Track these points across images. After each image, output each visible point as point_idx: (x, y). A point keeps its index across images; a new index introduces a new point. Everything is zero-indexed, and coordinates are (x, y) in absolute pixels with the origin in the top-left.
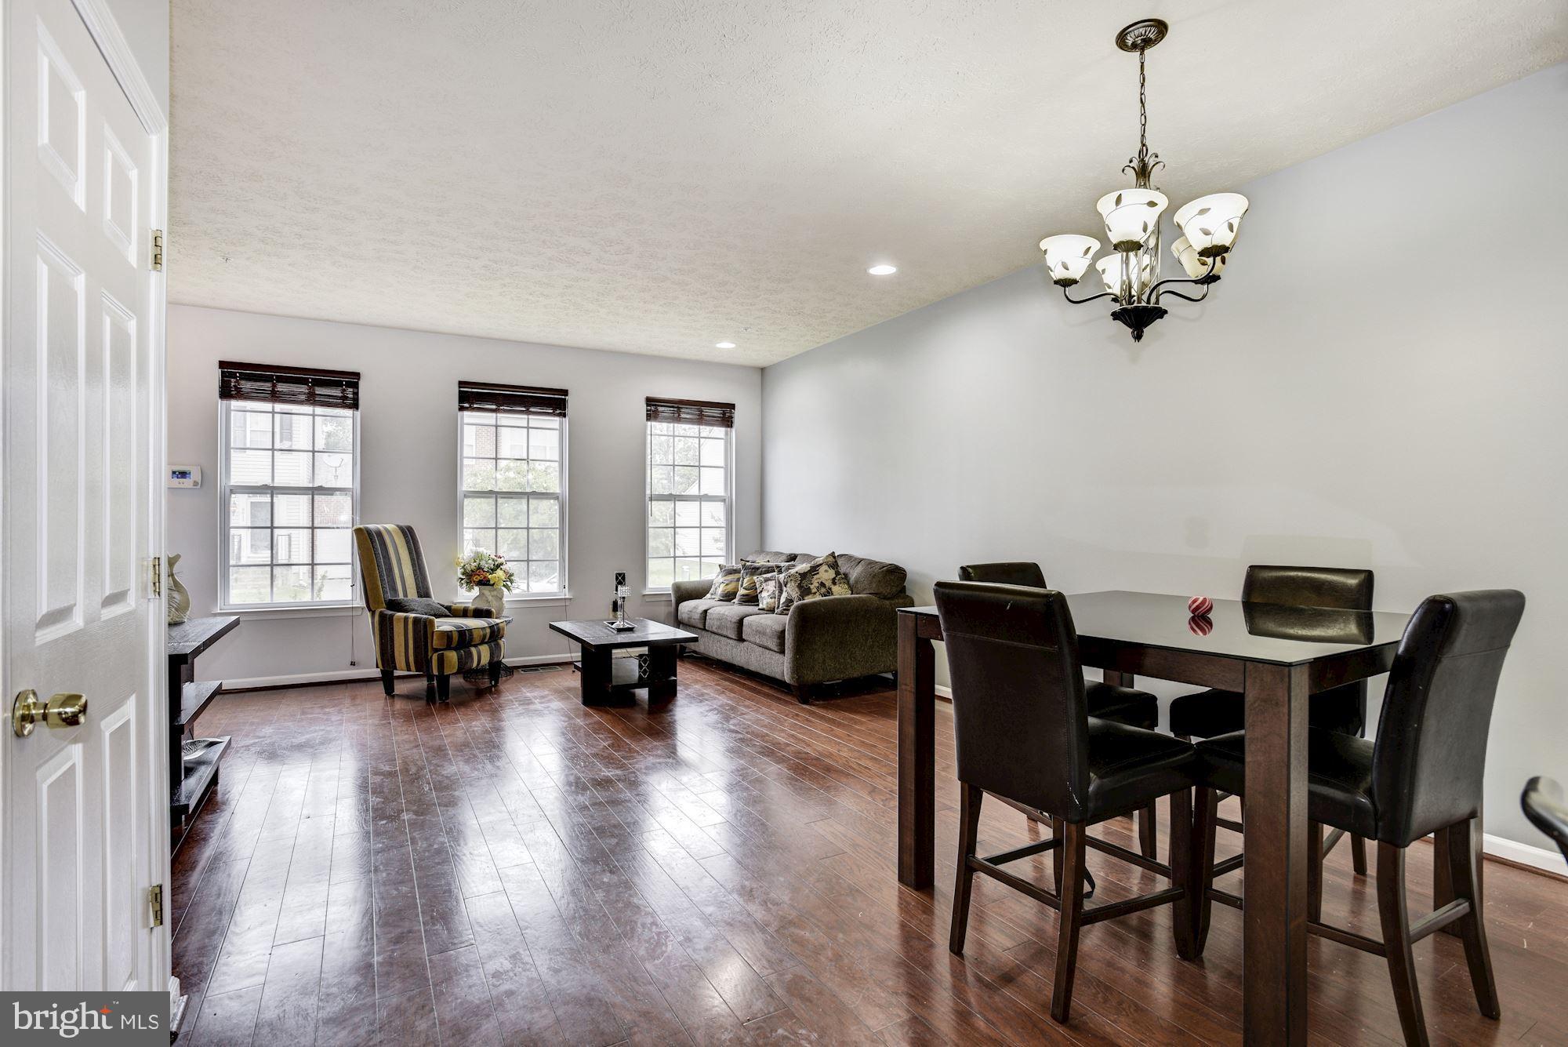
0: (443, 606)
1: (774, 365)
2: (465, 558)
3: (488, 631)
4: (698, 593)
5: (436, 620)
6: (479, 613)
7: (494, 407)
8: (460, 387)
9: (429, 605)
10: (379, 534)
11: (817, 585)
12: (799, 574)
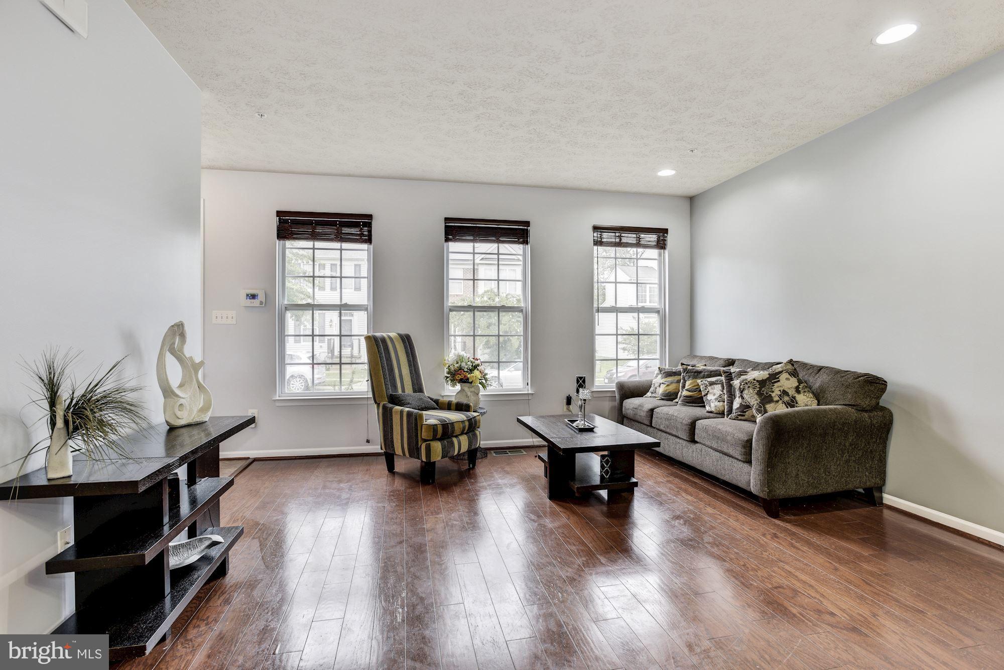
0: (432, 399)
1: (700, 193)
2: (449, 360)
3: (467, 424)
4: (639, 391)
5: (424, 412)
6: (461, 407)
7: (472, 238)
8: (445, 223)
9: (421, 399)
10: (383, 340)
11: (779, 393)
12: (758, 381)
